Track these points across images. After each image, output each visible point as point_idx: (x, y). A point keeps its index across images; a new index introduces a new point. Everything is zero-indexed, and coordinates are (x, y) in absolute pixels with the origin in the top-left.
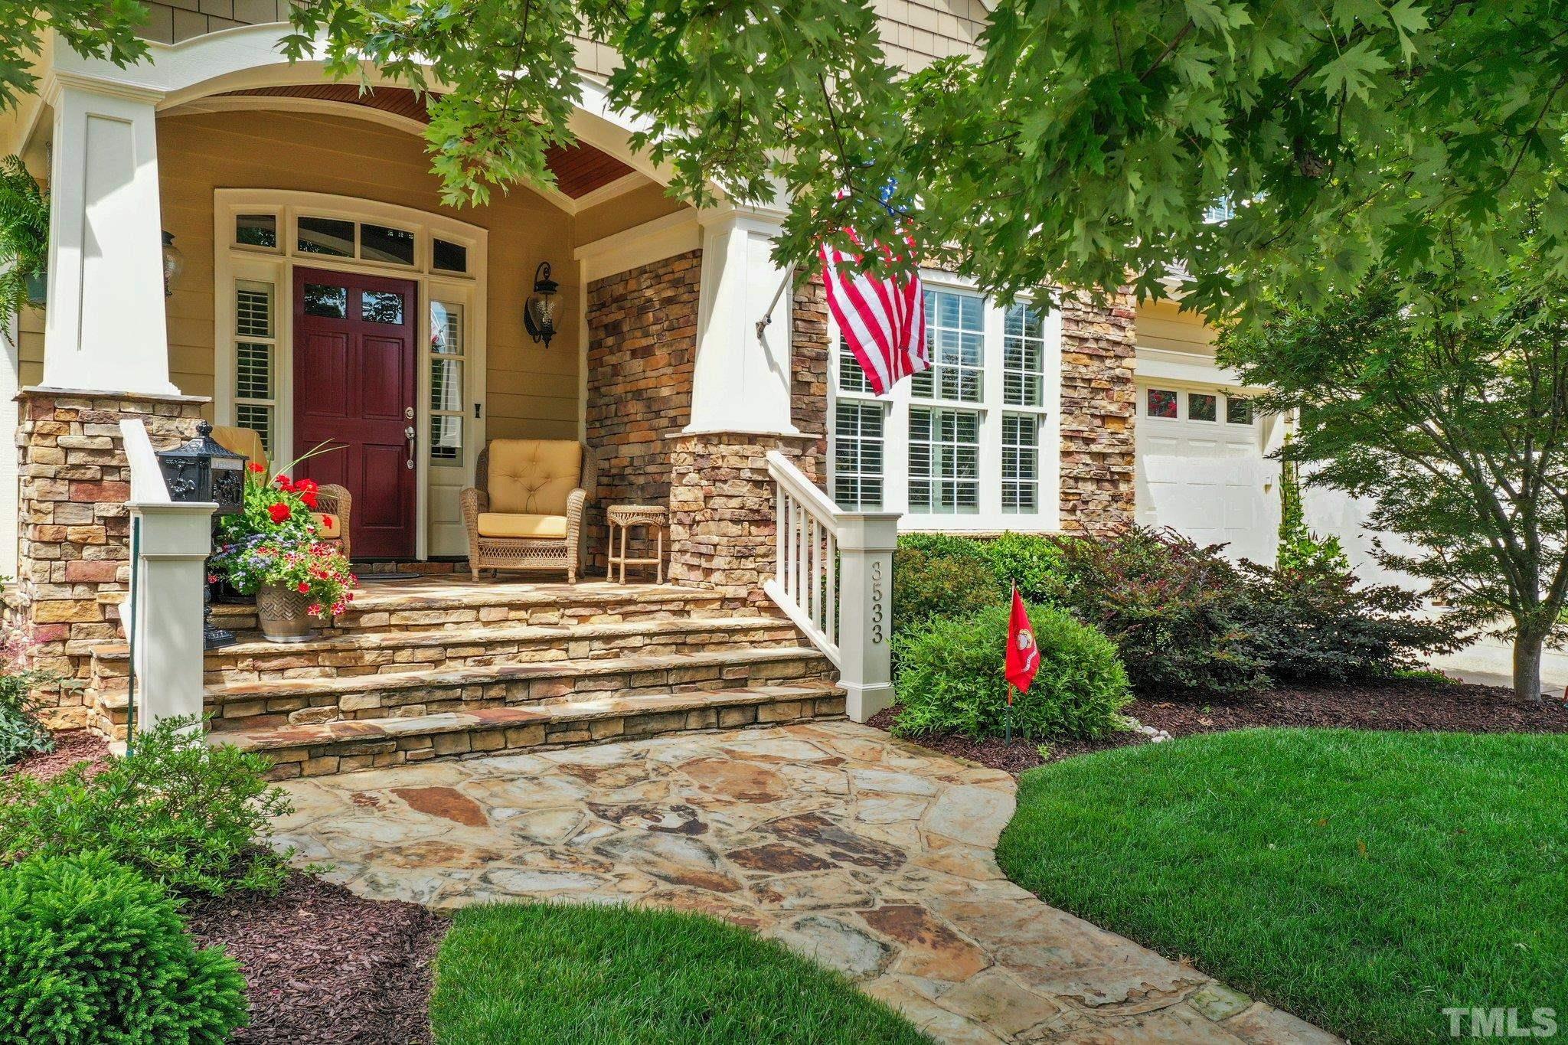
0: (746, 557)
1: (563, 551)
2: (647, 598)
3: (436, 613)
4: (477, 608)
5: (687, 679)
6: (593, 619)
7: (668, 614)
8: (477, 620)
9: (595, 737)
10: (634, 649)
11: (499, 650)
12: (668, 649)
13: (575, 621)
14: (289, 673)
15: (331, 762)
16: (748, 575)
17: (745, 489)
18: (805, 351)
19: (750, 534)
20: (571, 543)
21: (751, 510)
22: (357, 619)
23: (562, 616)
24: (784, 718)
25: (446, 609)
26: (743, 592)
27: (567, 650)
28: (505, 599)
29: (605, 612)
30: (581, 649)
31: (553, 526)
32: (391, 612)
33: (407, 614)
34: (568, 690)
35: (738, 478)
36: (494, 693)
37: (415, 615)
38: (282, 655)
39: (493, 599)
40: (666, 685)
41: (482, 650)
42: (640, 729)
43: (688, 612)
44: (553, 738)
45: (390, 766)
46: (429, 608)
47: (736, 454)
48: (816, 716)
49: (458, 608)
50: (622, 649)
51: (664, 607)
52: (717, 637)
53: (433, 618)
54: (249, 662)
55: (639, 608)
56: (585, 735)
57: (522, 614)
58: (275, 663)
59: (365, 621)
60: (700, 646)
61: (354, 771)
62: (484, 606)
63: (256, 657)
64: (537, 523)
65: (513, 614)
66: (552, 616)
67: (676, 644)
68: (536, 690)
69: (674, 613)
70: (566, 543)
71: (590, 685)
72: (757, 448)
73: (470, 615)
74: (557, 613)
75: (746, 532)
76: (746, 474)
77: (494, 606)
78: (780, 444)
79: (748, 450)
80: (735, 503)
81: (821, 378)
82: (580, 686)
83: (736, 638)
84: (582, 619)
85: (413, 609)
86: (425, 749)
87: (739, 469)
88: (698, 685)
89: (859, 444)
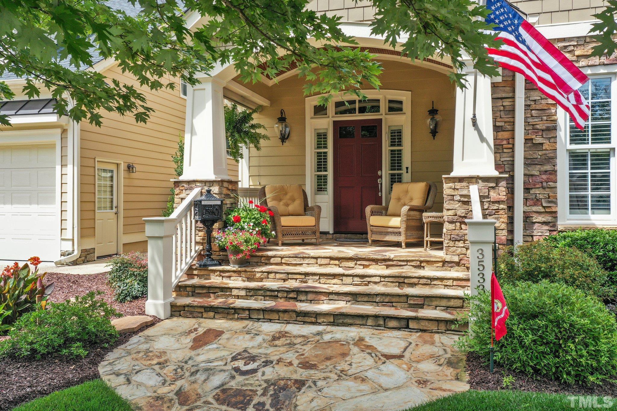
0: (459, 241)
1: (399, 233)
2: (399, 259)
3: (299, 259)
4: (316, 258)
5: (386, 300)
6: (371, 267)
7: (411, 267)
8: (317, 263)
9: (319, 321)
10: (375, 283)
11: (311, 277)
12: (394, 284)
13: (362, 267)
14: (232, 278)
15: (211, 314)
16: (459, 250)
17: (457, 205)
18: (538, 127)
19: (461, 229)
20: (402, 230)
21: (460, 216)
22: (269, 260)
23: (356, 264)
24: (425, 328)
25: (303, 258)
26: (456, 259)
27: (342, 280)
28: (328, 255)
29: (378, 264)
30: (349, 280)
31: (395, 222)
32: (282, 258)
33: (287, 259)
34: (325, 298)
35: (453, 200)
36: (292, 295)
37: (291, 259)
38: (229, 271)
39: (323, 255)
40: (375, 302)
41: (303, 277)
42: (341, 321)
43: (424, 267)
44: (299, 318)
45: (231, 319)
46: (296, 257)
47: (450, 188)
48: (448, 330)
49: (308, 258)
50: (369, 282)
51: (409, 264)
52: (422, 281)
53: (298, 261)
54: (218, 273)
55: (394, 263)
56: (313, 320)
57: (337, 262)
58: (227, 274)
59: (272, 260)
60: (413, 285)
61: (219, 319)
62: (319, 257)
63: (221, 271)
64: (390, 220)
65: (332, 262)
66: (351, 264)
67: (399, 283)
68: (310, 297)
69: (415, 267)
70: (401, 230)
71: (336, 297)
72: (464, 184)
73: (313, 261)
74: (354, 263)
75: (458, 227)
76: (458, 198)
77: (324, 258)
78: (480, 181)
79: (458, 185)
80: (451, 213)
81: (552, 140)
82: (331, 297)
83: (435, 282)
84: (365, 266)
85: (290, 257)
86: (246, 314)
87: (453, 196)
88: (394, 304)
89: (589, 175)
